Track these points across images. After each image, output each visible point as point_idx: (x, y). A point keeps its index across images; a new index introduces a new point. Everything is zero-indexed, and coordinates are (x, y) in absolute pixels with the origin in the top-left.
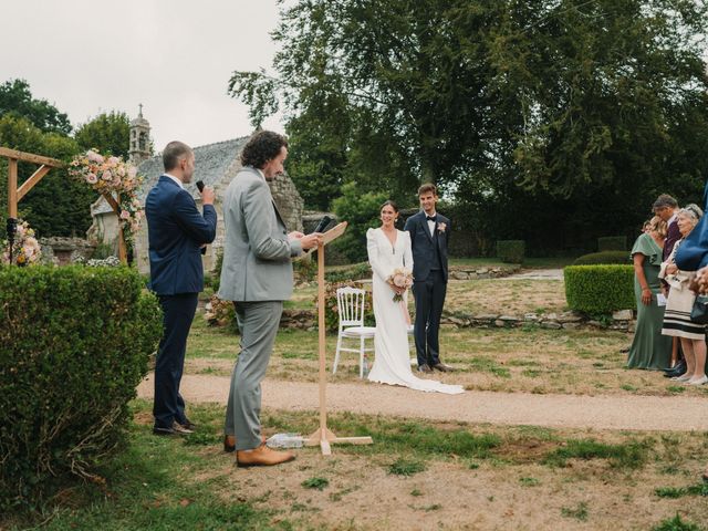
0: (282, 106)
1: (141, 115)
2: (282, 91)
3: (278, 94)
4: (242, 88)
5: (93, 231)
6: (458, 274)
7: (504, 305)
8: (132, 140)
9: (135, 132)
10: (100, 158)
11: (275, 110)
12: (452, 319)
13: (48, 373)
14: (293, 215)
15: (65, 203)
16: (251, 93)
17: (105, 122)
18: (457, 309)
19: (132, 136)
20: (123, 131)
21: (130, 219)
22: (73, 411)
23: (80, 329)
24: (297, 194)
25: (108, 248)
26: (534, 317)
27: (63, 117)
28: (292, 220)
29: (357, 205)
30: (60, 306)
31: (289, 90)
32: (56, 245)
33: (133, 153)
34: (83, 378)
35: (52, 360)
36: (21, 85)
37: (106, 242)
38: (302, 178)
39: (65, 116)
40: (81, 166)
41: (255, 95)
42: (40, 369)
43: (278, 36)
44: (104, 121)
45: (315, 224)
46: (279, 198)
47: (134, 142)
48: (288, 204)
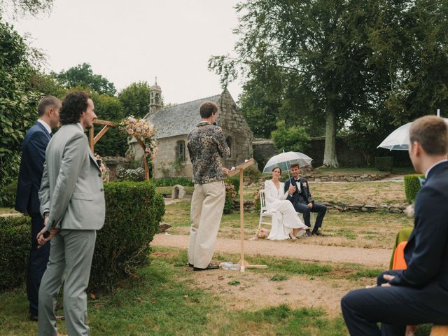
0: (239, 75)
1: (156, 84)
2: (240, 66)
3: (237, 67)
4: (215, 66)
5: (129, 153)
6: (349, 179)
7: (368, 198)
8: (151, 98)
9: (153, 94)
10: (135, 120)
11: (235, 78)
12: (336, 206)
13: (116, 228)
14: (246, 142)
15: (112, 137)
16: (221, 69)
17: (136, 88)
18: (339, 201)
19: (151, 96)
20: (146, 92)
21: (150, 152)
22: (126, 245)
23: (130, 210)
24: (249, 128)
25: (137, 162)
26: (386, 206)
27: (111, 85)
28: (246, 145)
29: (286, 134)
30: (122, 200)
31: (244, 65)
32: (108, 161)
33: (152, 106)
34: (131, 231)
35: (118, 223)
36: (87, 66)
37: (136, 159)
38: (253, 118)
39: (113, 84)
40: (125, 125)
41: (223, 69)
42: (113, 226)
43: (237, 32)
44: (134, 87)
45: (261, 147)
46: (238, 132)
47: (152, 100)
48: (243, 135)
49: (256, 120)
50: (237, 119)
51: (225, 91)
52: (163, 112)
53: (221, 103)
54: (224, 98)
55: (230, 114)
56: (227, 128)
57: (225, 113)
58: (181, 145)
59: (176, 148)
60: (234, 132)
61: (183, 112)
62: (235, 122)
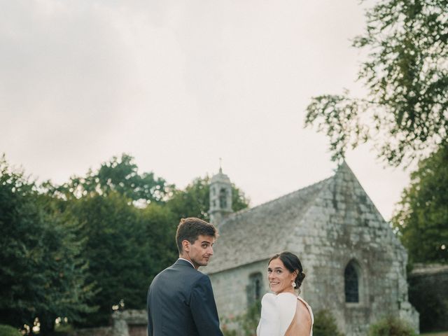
8: (212, 198)
9: (214, 189)
14: (392, 269)
19: (212, 194)
28: (392, 276)
32: (130, 319)
33: (214, 212)
38: (432, 227)
45: (432, 279)
46: (372, 248)
47: (214, 201)
48: (385, 256)
49: (437, 231)
50: (371, 223)
51: (343, 169)
52: (231, 222)
53: (334, 194)
54: (340, 181)
55: (354, 214)
56: (348, 243)
57: (342, 213)
58: (258, 282)
59: (248, 289)
60: (365, 251)
61: (264, 219)
62: (366, 230)
